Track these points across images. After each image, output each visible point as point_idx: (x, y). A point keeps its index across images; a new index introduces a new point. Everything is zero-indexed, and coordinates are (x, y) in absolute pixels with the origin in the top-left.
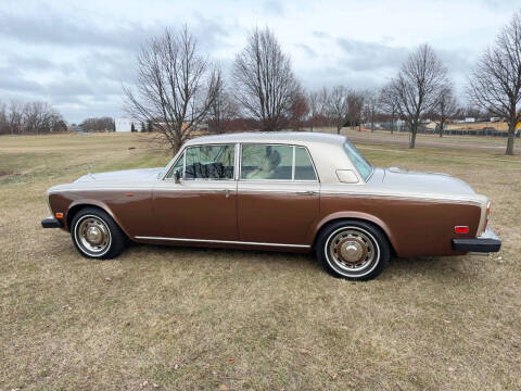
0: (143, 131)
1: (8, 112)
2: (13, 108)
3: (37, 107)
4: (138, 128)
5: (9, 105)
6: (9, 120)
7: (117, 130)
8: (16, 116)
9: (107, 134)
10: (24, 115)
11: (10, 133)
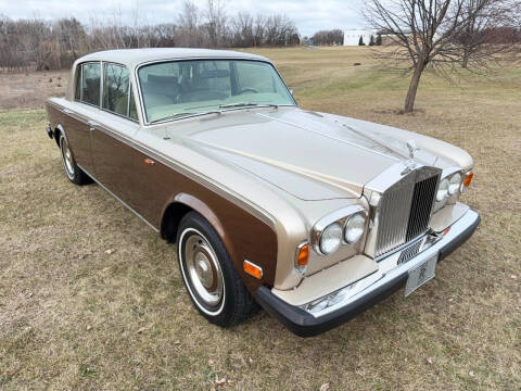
0: (371, 44)
1: (254, 25)
2: (258, 22)
3: (277, 20)
4: (366, 41)
5: (255, 19)
6: (254, 33)
7: (345, 44)
8: (260, 30)
9: (335, 47)
10: (266, 28)
11: (253, 46)
